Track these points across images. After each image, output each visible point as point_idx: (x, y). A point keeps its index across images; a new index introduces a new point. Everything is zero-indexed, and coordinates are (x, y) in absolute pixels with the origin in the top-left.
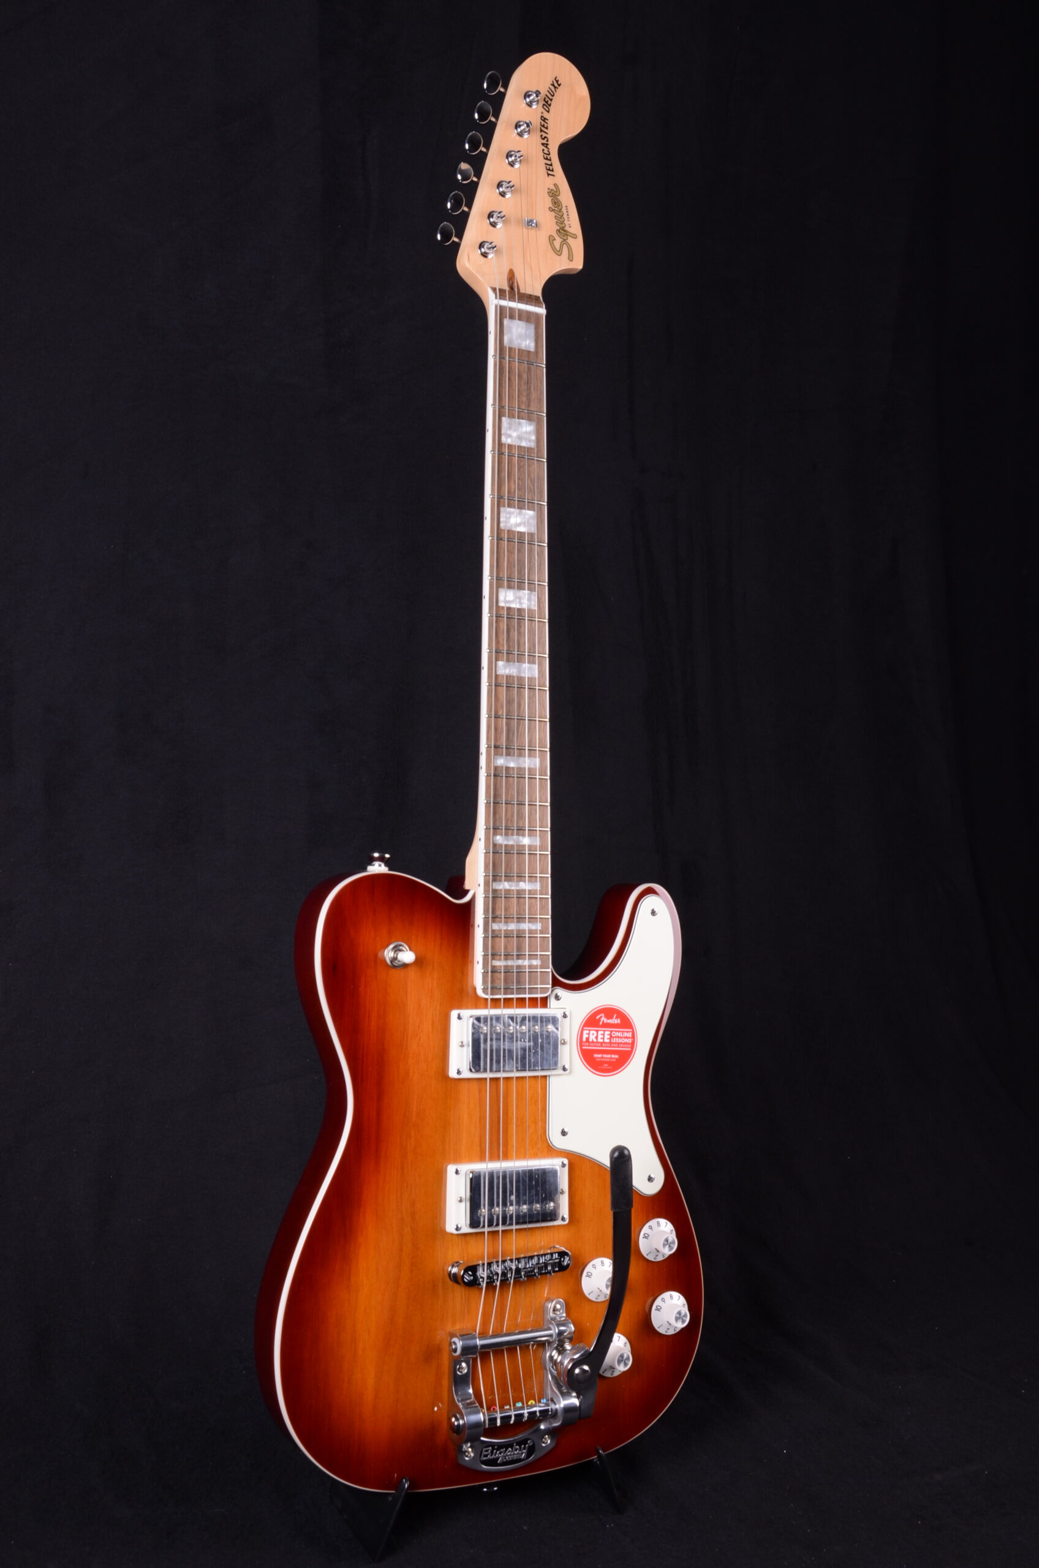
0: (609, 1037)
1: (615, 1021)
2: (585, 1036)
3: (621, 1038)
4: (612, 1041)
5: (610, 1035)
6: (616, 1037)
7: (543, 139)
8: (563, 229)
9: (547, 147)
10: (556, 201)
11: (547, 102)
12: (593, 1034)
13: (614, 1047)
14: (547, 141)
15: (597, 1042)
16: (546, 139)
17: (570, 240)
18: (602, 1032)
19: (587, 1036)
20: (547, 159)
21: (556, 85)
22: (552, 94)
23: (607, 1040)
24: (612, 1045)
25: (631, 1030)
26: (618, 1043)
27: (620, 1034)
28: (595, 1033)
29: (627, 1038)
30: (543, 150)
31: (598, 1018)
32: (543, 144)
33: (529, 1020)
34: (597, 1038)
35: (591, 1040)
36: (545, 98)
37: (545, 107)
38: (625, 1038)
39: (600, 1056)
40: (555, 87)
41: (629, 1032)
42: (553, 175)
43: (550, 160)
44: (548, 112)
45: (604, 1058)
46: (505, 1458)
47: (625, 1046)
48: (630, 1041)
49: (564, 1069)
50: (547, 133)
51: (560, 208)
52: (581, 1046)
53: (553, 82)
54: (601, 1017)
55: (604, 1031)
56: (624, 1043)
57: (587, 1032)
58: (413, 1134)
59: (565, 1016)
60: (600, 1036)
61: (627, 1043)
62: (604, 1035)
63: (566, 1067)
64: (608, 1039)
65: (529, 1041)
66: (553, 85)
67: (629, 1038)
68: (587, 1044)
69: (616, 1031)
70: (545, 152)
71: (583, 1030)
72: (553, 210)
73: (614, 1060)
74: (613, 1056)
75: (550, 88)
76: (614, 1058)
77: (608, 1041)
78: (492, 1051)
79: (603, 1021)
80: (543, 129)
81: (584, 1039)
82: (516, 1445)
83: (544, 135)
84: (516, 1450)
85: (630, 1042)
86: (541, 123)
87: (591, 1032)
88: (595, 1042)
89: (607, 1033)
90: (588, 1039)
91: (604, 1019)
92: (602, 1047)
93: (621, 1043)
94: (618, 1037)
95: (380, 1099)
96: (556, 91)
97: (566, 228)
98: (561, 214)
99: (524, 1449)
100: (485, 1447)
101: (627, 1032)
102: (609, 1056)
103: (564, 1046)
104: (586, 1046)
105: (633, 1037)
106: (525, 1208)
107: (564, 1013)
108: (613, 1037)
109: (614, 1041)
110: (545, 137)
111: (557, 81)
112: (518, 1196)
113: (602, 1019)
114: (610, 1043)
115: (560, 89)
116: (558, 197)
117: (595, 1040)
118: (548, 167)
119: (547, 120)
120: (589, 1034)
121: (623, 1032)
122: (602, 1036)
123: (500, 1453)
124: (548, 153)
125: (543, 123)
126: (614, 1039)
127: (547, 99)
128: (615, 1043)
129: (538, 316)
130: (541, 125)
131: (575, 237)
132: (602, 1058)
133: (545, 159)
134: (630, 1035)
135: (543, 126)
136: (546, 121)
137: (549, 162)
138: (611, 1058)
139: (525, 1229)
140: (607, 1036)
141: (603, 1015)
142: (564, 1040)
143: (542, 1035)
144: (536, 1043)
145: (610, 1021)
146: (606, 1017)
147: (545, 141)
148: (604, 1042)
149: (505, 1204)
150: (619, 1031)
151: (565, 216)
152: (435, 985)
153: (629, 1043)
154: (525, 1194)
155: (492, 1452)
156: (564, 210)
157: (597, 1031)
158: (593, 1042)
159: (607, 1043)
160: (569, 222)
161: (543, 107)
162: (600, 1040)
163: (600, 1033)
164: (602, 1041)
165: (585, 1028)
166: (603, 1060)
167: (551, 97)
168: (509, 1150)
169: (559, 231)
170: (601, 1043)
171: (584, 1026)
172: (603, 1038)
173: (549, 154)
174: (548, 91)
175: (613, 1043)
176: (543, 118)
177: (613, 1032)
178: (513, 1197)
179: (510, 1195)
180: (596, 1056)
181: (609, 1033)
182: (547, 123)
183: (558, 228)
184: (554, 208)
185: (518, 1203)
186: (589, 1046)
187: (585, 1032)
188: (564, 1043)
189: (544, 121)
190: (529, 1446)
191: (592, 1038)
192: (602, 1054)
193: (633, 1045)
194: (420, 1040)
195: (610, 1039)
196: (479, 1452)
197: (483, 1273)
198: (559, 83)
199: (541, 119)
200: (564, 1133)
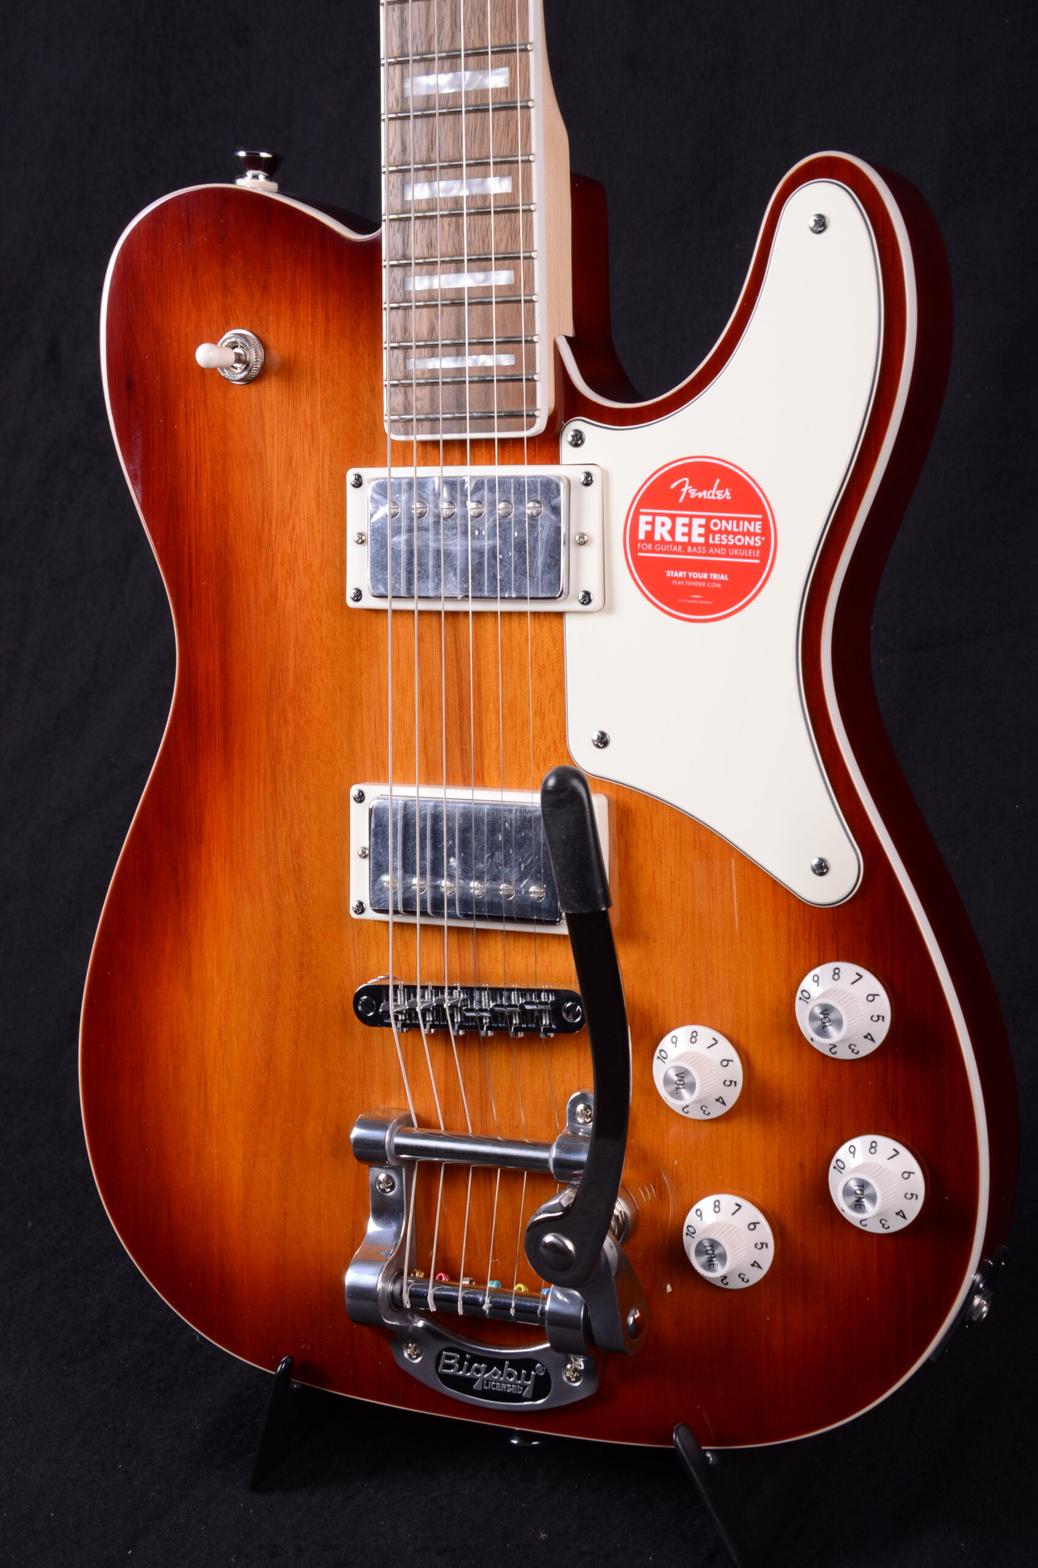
0: (702, 531)
1: (717, 493)
2: (643, 529)
3: (735, 534)
4: (711, 542)
5: (706, 526)
6: (720, 532)
12: (663, 524)
13: (717, 555)
15: (674, 543)
18: (686, 520)
19: (649, 528)
23: (696, 539)
24: (711, 551)
25: (760, 516)
26: (727, 546)
27: (730, 526)
28: (668, 521)
29: (749, 534)
31: (672, 486)
33: (492, 489)
34: (672, 532)
35: (657, 537)
38: (743, 534)
39: (682, 574)
41: (755, 520)
45: (692, 579)
46: (487, 1385)
47: (745, 552)
48: (758, 542)
49: (587, 598)
52: (634, 550)
54: (682, 485)
55: (691, 517)
56: (743, 547)
57: (649, 518)
58: (290, 714)
59: (588, 481)
60: (680, 530)
61: (749, 547)
62: (689, 525)
63: (596, 597)
64: (700, 535)
65: (492, 535)
67: (755, 534)
68: (650, 547)
69: (721, 519)
71: (637, 514)
73: (719, 586)
74: (715, 576)
76: (717, 581)
77: (702, 540)
78: (410, 553)
79: (688, 494)
81: (642, 536)
82: (509, 1366)
84: (510, 1375)
85: (759, 544)
87: (659, 520)
88: (668, 543)
89: (696, 522)
90: (650, 535)
91: (689, 490)
92: (686, 553)
93: (735, 546)
94: (727, 532)
95: (225, 643)
99: (528, 1378)
100: (446, 1351)
101: (750, 520)
102: (705, 576)
103: (584, 549)
104: (647, 551)
105: (766, 531)
106: (475, 887)
107: (588, 475)
108: (714, 533)
109: (717, 542)
112: (465, 862)
113: (684, 490)
114: (707, 544)
117: (668, 538)
120: (653, 523)
121: (738, 520)
122: (686, 530)
123: (478, 1371)
126: (717, 536)
128: (720, 546)
132: (687, 578)
134: (757, 527)
138: (709, 580)
139: (529, 934)
140: (697, 530)
141: (687, 480)
142: (582, 536)
143: (520, 522)
144: (505, 540)
145: (704, 494)
146: (693, 484)
148: (690, 543)
149: (437, 873)
150: (727, 519)
152: (318, 418)
153: (754, 548)
154: (480, 858)
155: (461, 1363)
157: (673, 518)
158: (663, 541)
159: (697, 545)
162: (679, 538)
163: (680, 521)
164: (685, 539)
165: (642, 510)
166: (689, 583)
168: (486, 767)
170: (685, 545)
171: (639, 506)
172: (689, 534)
175: (714, 546)
177: (713, 522)
178: (454, 862)
179: (449, 856)
180: (669, 573)
181: (703, 521)
185: (466, 874)
186: (653, 551)
187: (643, 519)
188: (582, 543)
190: (537, 1376)
191: (661, 532)
192: (688, 570)
193: (765, 551)
194: (293, 529)
195: (706, 536)
196: (436, 1353)
197: (395, 1004)
200: (603, 741)
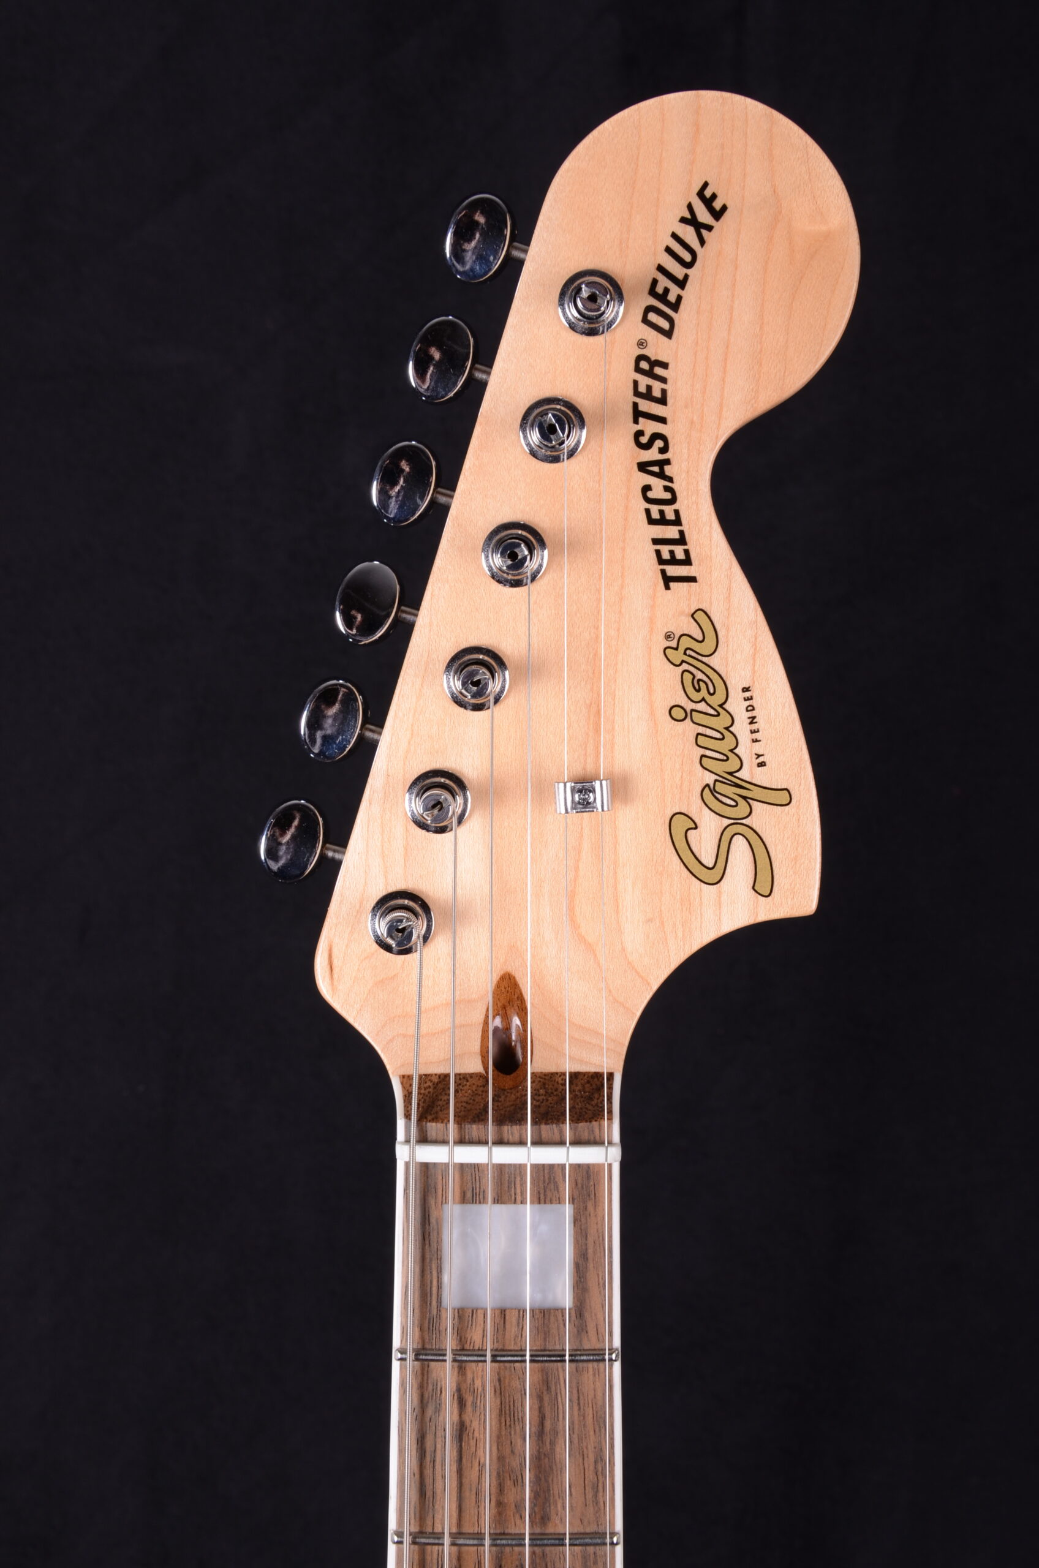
7: (647, 446)
8: (732, 779)
9: (661, 475)
10: (699, 675)
11: (663, 297)
14: (664, 450)
16: (659, 443)
17: (763, 817)
20: (663, 521)
21: (703, 216)
22: (687, 257)
30: (646, 489)
32: (643, 467)
36: (655, 282)
37: (653, 317)
40: (699, 227)
42: (692, 579)
43: (677, 522)
44: (668, 334)
50: (663, 420)
51: (715, 701)
53: (690, 207)
66: (691, 220)
70: (650, 495)
72: (688, 715)
75: (674, 236)
80: (645, 406)
83: (650, 427)
86: (636, 383)
96: (702, 242)
97: (744, 774)
98: (722, 722)
110: (656, 436)
111: (708, 202)
115: (722, 234)
116: (713, 661)
118: (665, 551)
119: (665, 365)
124: (668, 496)
125: (644, 381)
127: (663, 282)
129: (586, 1175)
130: (637, 393)
131: (784, 797)
133: (651, 521)
135: (648, 395)
136: (658, 371)
137: (672, 532)
147: (653, 454)
151: (741, 728)
156: (735, 704)
160: (758, 748)
161: (645, 320)
167: (678, 271)
169: (713, 791)
173: (673, 501)
174: (668, 250)
176: (644, 365)
182: (664, 380)
183: (710, 779)
184: (689, 706)
189: (650, 374)
198: (717, 205)
199: (638, 369)
